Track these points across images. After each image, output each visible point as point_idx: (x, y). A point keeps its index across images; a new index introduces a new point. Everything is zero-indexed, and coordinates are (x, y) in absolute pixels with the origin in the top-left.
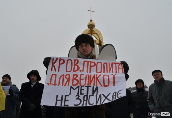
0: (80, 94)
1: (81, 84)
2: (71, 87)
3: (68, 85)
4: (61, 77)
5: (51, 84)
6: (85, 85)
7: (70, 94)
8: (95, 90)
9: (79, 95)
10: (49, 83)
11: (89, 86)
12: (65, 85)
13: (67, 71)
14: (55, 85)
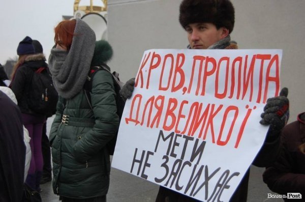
0: (171, 155)
1: (178, 129)
2: (161, 133)
3: (157, 127)
4: (148, 102)
5: (131, 119)
6: (183, 133)
7: (155, 151)
8: (198, 151)
9: (169, 156)
10: (128, 117)
11: (190, 136)
12: (152, 126)
13: (161, 89)
14: (137, 122)
